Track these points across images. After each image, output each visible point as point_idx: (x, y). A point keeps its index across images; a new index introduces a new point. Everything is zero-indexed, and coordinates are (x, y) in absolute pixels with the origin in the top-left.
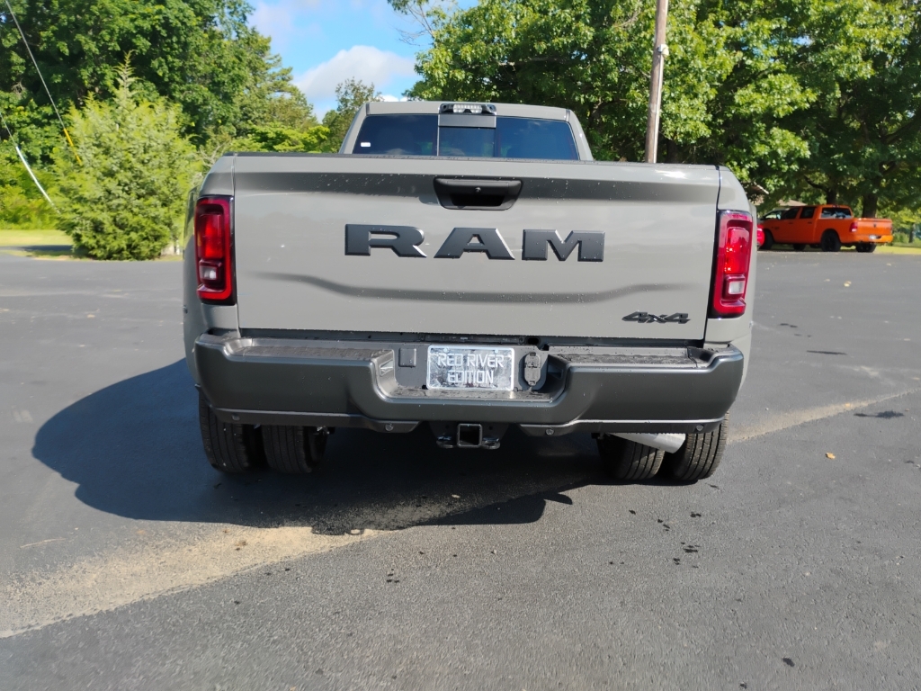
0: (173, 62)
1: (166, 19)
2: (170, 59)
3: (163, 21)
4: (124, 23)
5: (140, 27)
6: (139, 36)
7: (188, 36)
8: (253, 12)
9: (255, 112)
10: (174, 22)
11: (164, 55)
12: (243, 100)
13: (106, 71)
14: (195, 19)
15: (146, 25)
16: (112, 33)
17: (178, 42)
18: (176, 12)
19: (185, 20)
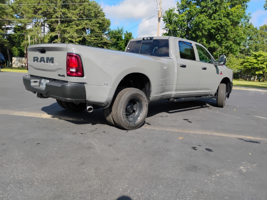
0: (222, 35)
1: (221, 24)
2: (221, 35)
3: (220, 25)
4: (210, 27)
5: (212, 27)
6: (212, 29)
7: (227, 28)
8: (251, 18)
9: (260, 48)
10: (223, 24)
11: (220, 34)
12: (256, 45)
13: (204, 40)
14: (230, 23)
15: (215, 26)
16: (205, 30)
17: (224, 30)
18: (224, 22)
19: (227, 24)
